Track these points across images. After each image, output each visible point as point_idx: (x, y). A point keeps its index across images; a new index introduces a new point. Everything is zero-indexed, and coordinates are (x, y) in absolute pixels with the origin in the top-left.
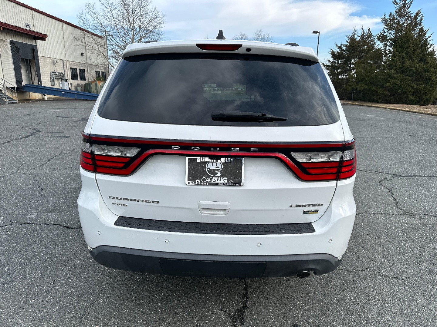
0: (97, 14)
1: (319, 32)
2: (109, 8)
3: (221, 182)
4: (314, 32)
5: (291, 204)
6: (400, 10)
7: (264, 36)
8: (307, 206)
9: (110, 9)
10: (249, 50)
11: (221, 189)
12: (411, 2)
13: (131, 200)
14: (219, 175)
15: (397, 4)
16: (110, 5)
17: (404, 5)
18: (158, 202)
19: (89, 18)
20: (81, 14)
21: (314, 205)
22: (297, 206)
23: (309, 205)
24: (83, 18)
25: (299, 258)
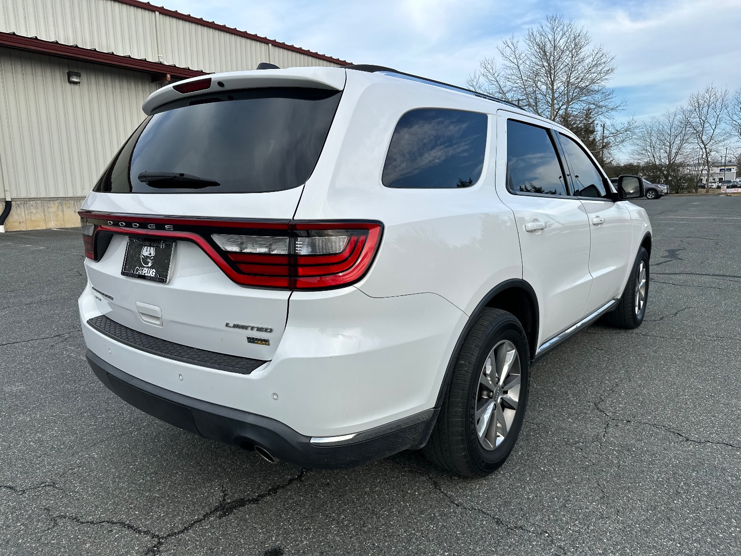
0: (496, 75)
2: (515, 61)
3: (149, 275)
5: (228, 322)
8: (250, 328)
9: (516, 63)
10: (220, 84)
11: (152, 286)
14: (150, 265)
16: (517, 56)
18: (113, 299)
19: (484, 82)
20: (473, 77)
21: (259, 329)
22: (236, 326)
23: (252, 328)
24: (474, 84)
25: (231, 415)
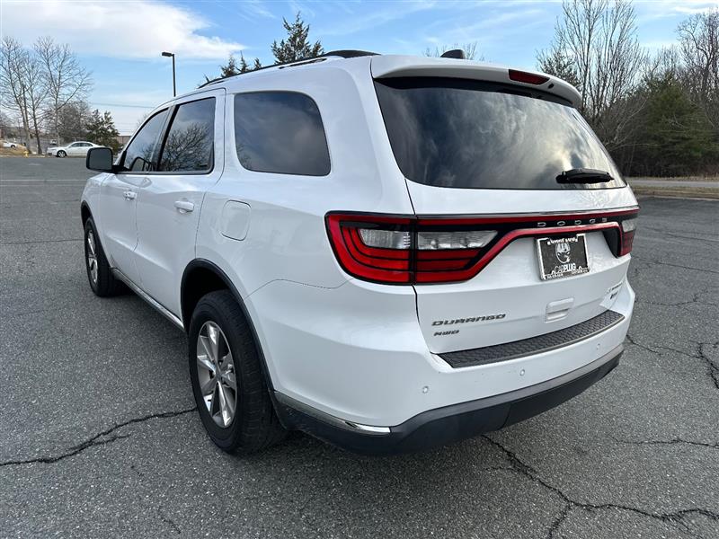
1: (173, 55)
3: (572, 270)
4: (164, 54)
6: (294, 39)
7: (57, 48)
10: (551, 86)
12: (307, 30)
13: (468, 320)
14: (568, 260)
15: (289, 29)
17: (300, 32)
18: (504, 316)
